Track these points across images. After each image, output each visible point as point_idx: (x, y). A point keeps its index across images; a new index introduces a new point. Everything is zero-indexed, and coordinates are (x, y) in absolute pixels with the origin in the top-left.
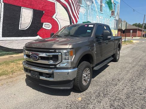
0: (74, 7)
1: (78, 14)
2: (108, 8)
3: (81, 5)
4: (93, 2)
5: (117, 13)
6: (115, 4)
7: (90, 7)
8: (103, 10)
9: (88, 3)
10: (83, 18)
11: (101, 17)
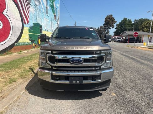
0: (24, 4)
1: (29, 13)
2: (52, 11)
3: (30, 3)
4: (40, 3)
5: (58, 18)
6: (56, 8)
7: (38, 7)
8: (48, 13)
9: (37, 3)
10: (33, 19)
11: (47, 20)
